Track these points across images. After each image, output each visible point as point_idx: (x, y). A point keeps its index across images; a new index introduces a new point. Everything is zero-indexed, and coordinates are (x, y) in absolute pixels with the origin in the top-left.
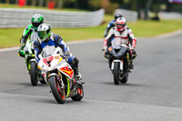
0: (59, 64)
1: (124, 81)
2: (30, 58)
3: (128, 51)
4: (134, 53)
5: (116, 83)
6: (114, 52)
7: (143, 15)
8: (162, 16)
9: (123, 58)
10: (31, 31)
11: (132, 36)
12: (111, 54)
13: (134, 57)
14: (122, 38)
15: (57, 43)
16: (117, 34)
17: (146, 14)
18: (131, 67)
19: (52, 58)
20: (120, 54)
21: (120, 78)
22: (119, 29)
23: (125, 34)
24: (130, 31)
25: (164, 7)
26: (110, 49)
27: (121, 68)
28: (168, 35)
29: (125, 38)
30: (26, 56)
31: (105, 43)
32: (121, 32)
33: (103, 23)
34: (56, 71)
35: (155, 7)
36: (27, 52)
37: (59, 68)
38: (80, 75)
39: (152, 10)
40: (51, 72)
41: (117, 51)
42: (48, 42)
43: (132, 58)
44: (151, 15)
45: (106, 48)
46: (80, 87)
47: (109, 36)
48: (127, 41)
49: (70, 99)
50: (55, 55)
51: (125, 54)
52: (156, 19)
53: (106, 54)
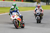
1: (40, 22)
5: (38, 23)
6: (37, 14)
11: (42, 9)
12: (36, 15)
13: (43, 15)
16: (38, 9)
19: (14, 16)
20: (39, 14)
22: (38, 7)
23: (40, 9)
29: (40, 10)
31: (34, 11)
40: (14, 20)
42: (14, 11)
45: (35, 13)
46: (24, 24)
47: (36, 9)
48: (41, 11)
49: (21, 27)
51: (40, 15)
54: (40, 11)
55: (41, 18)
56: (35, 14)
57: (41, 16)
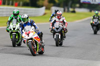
0: (34, 35)
1: (61, 45)
2: (12, 32)
3: (63, 29)
4: (66, 30)
6: (56, 29)
7: (66, 10)
8: (77, 10)
9: (60, 32)
10: (13, 18)
11: (65, 21)
12: (54, 31)
14: (60, 22)
15: (32, 24)
16: (57, 20)
17: (68, 9)
18: (65, 37)
19: (30, 32)
20: (59, 30)
21: (59, 43)
23: (61, 20)
24: (64, 18)
25: (78, 5)
26: (54, 28)
27: (60, 38)
28: (80, 21)
30: (10, 32)
32: (59, 19)
33: (45, 14)
34: (32, 39)
35: (73, 5)
36: (11, 29)
37: (33, 37)
38: (43, 41)
39: (71, 7)
41: (57, 29)
43: (65, 32)
44: (71, 10)
46: (43, 47)
47: (53, 21)
50: (31, 30)
52: (74, 12)
53: (51, 30)
54: (61, 23)
55: (63, 37)
56: (52, 30)
57: (63, 32)
